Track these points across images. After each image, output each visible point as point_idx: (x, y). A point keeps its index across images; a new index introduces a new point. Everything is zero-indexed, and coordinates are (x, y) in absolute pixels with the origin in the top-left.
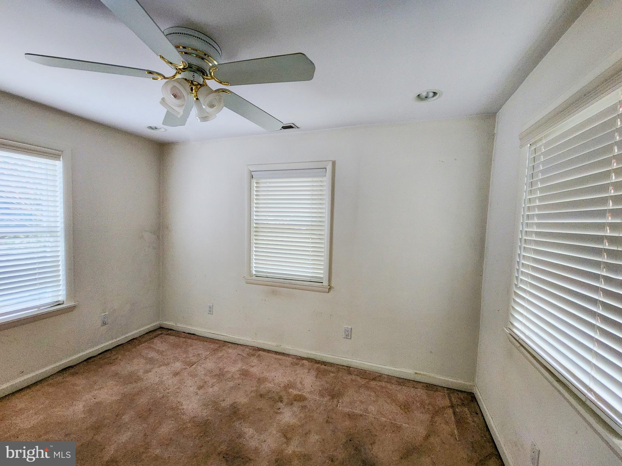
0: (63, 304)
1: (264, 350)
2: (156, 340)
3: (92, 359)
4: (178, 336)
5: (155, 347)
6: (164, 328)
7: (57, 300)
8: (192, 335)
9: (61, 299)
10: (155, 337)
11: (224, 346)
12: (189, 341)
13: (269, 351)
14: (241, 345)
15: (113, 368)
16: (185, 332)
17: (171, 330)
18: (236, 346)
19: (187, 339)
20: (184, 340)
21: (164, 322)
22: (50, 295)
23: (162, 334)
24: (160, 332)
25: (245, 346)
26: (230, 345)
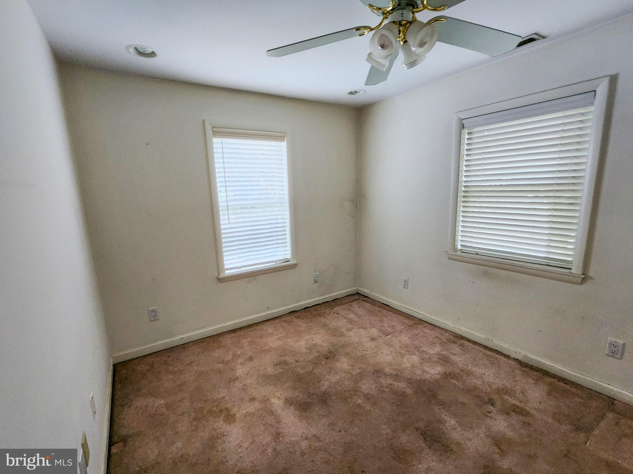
0: (289, 261)
1: (469, 340)
2: (354, 304)
3: (309, 309)
4: (374, 304)
5: (354, 310)
6: (361, 294)
7: (286, 258)
8: (386, 306)
9: (289, 256)
10: (354, 301)
11: (419, 324)
12: (384, 311)
13: (475, 343)
14: (440, 328)
15: (323, 320)
16: (379, 302)
17: (366, 297)
18: (433, 327)
19: (382, 309)
20: (379, 309)
21: (360, 289)
22: (282, 253)
23: (359, 299)
24: (357, 298)
25: (444, 330)
26: (426, 325)
